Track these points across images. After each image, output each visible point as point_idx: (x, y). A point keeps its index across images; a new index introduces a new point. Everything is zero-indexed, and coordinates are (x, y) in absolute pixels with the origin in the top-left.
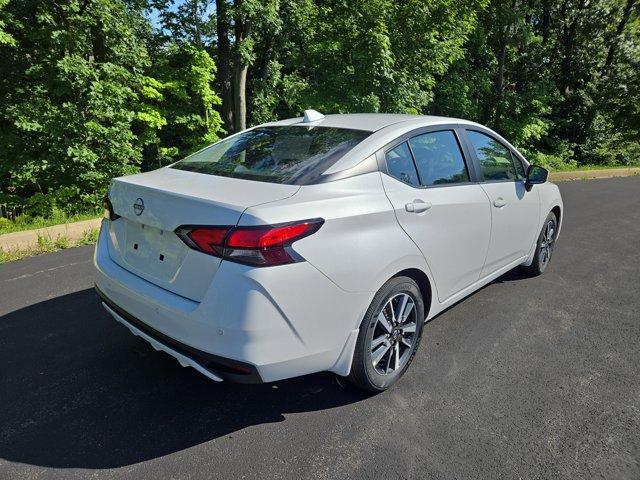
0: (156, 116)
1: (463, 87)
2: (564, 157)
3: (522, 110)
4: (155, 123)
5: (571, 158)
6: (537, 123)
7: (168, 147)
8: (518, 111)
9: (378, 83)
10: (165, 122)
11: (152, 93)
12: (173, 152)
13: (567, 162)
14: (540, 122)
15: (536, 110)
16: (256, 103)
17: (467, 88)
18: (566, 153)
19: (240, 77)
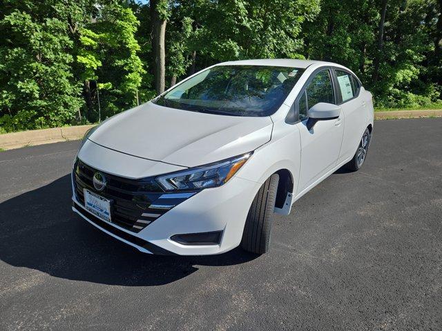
0: (92, 59)
1: (346, 38)
2: (432, 97)
3: (397, 58)
4: (91, 64)
5: (438, 98)
6: (410, 69)
7: (104, 83)
8: (393, 58)
9: (237, 31)
10: (100, 64)
11: (87, 41)
12: (108, 86)
13: (434, 101)
14: (413, 68)
15: (410, 58)
16: (174, 50)
17: (349, 39)
18: (433, 94)
19: (160, 30)
